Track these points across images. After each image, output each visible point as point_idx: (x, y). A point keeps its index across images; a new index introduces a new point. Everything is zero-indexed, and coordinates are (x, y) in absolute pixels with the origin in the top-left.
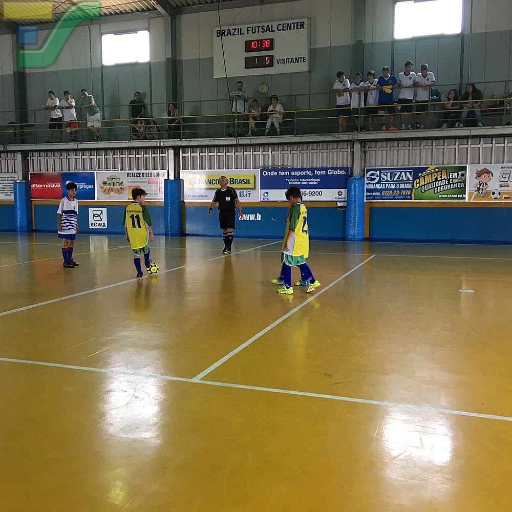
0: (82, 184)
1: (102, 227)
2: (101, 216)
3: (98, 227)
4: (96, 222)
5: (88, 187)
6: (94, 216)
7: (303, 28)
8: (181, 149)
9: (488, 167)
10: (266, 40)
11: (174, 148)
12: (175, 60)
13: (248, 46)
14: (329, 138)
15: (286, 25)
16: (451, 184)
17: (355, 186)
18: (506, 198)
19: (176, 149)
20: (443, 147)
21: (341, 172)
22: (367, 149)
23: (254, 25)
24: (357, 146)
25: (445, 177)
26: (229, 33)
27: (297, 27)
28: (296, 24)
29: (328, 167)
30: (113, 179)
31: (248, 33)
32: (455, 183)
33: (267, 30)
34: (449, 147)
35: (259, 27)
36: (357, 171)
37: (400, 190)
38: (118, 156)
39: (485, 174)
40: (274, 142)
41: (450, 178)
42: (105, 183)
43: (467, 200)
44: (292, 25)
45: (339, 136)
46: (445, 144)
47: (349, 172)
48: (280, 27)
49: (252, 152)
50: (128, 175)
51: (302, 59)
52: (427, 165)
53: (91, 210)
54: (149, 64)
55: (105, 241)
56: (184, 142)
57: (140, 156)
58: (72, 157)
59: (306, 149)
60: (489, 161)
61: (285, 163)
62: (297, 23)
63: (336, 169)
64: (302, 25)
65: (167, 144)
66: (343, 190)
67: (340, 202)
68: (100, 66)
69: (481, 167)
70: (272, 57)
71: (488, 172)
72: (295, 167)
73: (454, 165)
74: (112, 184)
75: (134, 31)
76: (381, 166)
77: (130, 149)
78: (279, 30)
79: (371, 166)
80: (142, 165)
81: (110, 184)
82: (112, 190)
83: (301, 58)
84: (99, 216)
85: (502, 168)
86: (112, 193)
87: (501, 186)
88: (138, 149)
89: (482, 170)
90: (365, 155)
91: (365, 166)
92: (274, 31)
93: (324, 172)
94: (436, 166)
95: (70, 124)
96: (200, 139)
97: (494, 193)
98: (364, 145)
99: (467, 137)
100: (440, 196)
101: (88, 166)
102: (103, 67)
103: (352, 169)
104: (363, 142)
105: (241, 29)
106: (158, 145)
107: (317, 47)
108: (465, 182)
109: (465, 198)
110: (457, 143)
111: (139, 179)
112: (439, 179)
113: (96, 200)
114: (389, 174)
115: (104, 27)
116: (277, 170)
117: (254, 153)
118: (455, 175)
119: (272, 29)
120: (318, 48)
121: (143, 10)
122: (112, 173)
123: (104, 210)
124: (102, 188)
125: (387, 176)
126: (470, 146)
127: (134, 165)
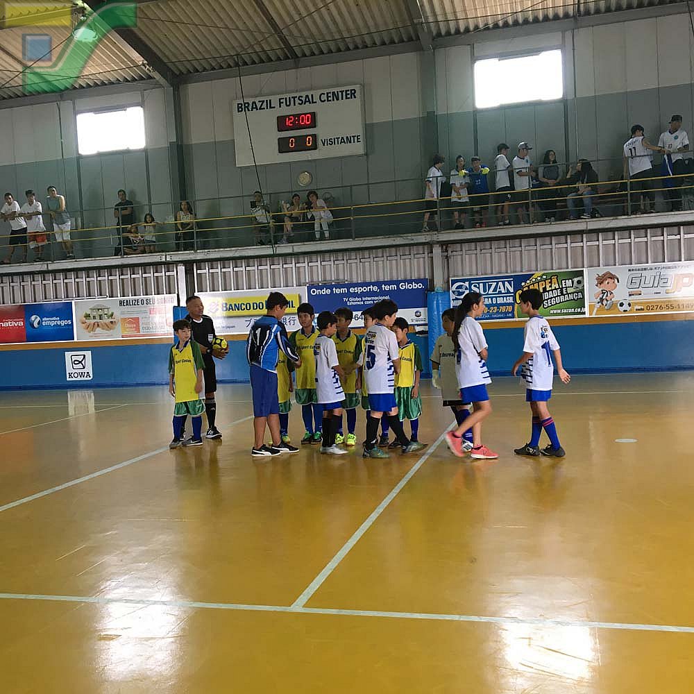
0: (54, 318)
1: (85, 379)
2: (83, 362)
3: (79, 379)
4: (76, 371)
5: (63, 323)
6: (74, 363)
7: (355, 97)
8: (195, 264)
9: (612, 270)
10: (305, 114)
11: (185, 263)
12: (181, 146)
13: (282, 123)
14: (399, 241)
15: (331, 95)
16: (564, 295)
17: (438, 304)
18: (639, 310)
19: (188, 265)
20: (550, 246)
21: (417, 286)
22: (449, 252)
23: (288, 96)
24: (437, 250)
25: (556, 285)
26: (254, 107)
27: (346, 96)
28: (344, 93)
29: (399, 279)
30: (99, 309)
31: (280, 106)
32: (570, 294)
33: (306, 102)
34: (557, 246)
35: (294, 98)
36: (439, 283)
37: (499, 305)
38: (105, 278)
39: (609, 280)
40: (323, 249)
41: (562, 288)
42: (87, 316)
43: (587, 315)
44: (340, 94)
45: (413, 238)
46: (553, 242)
47: (429, 285)
48: (325, 97)
49: (294, 264)
50: (121, 303)
51: (356, 138)
52: (530, 271)
53: (68, 355)
54: (145, 151)
55: (90, 397)
56: (200, 255)
57: (138, 276)
58: (38, 282)
59: (368, 256)
60: (612, 262)
61: (341, 277)
62: (346, 91)
63: (410, 282)
64: (353, 93)
65: (175, 258)
66: (421, 310)
67: (418, 325)
68: (75, 156)
69: (602, 270)
70: (314, 137)
71: (612, 277)
72: (355, 281)
73: (567, 270)
74: (98, 317)
75: (122, 107)
76: (471, 275)
77: (122, 267)
78: (322, 101)
79: (457, 276)
80: (141, 288)
81: (94, 317)
82: (98, 325)
83: (354, 137)
84: (80, 362)
85: (629, 270)
86: (98, 330)
87: (630, 295)
88: (133, 267)
89: (604, 275)
90: (448, 260)
91: (449, 277)
92: (316, 102)
93: (394, 287)
94: (543, 272)
95: (35, 237)
96: (222, 249)
97: (622, 305)
98: (446, 248)
99: (581, 232)
100: (552, 312)
101: (62, 293)
102: (80, 157)
103: (432, 280)
104: (445, 245)
105: (270, 101)
106: (164, 260)
107: (374, 122)
108: (582, 291)
109: (584, 313)
110: (569, 241)
111: (135, 308)
112: (548, 289)
113: (75, 340)
114: (481, 285)
115: (80, 103)
116: (331, 287)
117: (297, 265)
118: (569, 283)
119: (312, 100)
120: (377, 123)
121: (134, 80)
122: (98, 301)
123: (88, 354)
124: (83, 323)
125: (479, 288)
126: (586, 244)
127: (129, 289)
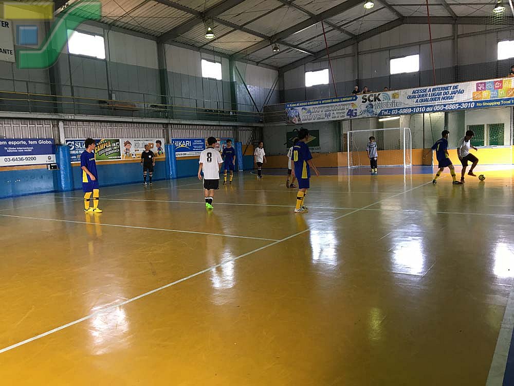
7: (8, 27)
18: (138, 157)
21: (48, 142)
25: (109, 146)
29: (38, 138)
32: (115, 149)
36: (63, 141)
41: (112, 147)
47: (54, 142)
51: (9, 51)
52: (99, 138)
60: (128, 137)
61: (2, 135)
62: (2, 22)
63: (44, 140)
64: (7, 24)
71: (129, 143)
76: (74, 138)
87: (135, 151)
89: (127, 142)
94: (104, 139)
100: (109, 157)
103: (57, 140)
108: (119, 149)
109: (120, 158)
112: (107, 147)
118: (114, 144)
